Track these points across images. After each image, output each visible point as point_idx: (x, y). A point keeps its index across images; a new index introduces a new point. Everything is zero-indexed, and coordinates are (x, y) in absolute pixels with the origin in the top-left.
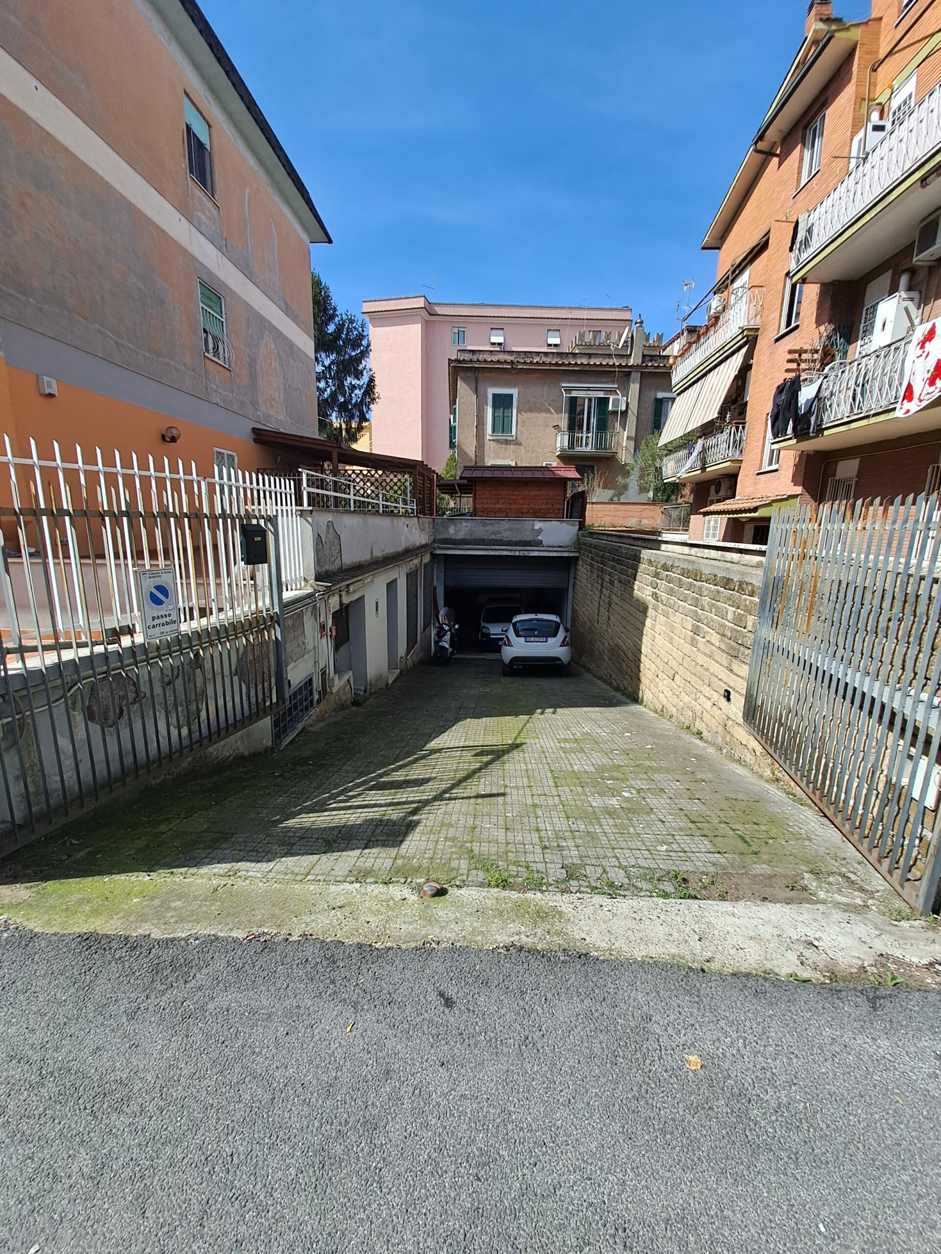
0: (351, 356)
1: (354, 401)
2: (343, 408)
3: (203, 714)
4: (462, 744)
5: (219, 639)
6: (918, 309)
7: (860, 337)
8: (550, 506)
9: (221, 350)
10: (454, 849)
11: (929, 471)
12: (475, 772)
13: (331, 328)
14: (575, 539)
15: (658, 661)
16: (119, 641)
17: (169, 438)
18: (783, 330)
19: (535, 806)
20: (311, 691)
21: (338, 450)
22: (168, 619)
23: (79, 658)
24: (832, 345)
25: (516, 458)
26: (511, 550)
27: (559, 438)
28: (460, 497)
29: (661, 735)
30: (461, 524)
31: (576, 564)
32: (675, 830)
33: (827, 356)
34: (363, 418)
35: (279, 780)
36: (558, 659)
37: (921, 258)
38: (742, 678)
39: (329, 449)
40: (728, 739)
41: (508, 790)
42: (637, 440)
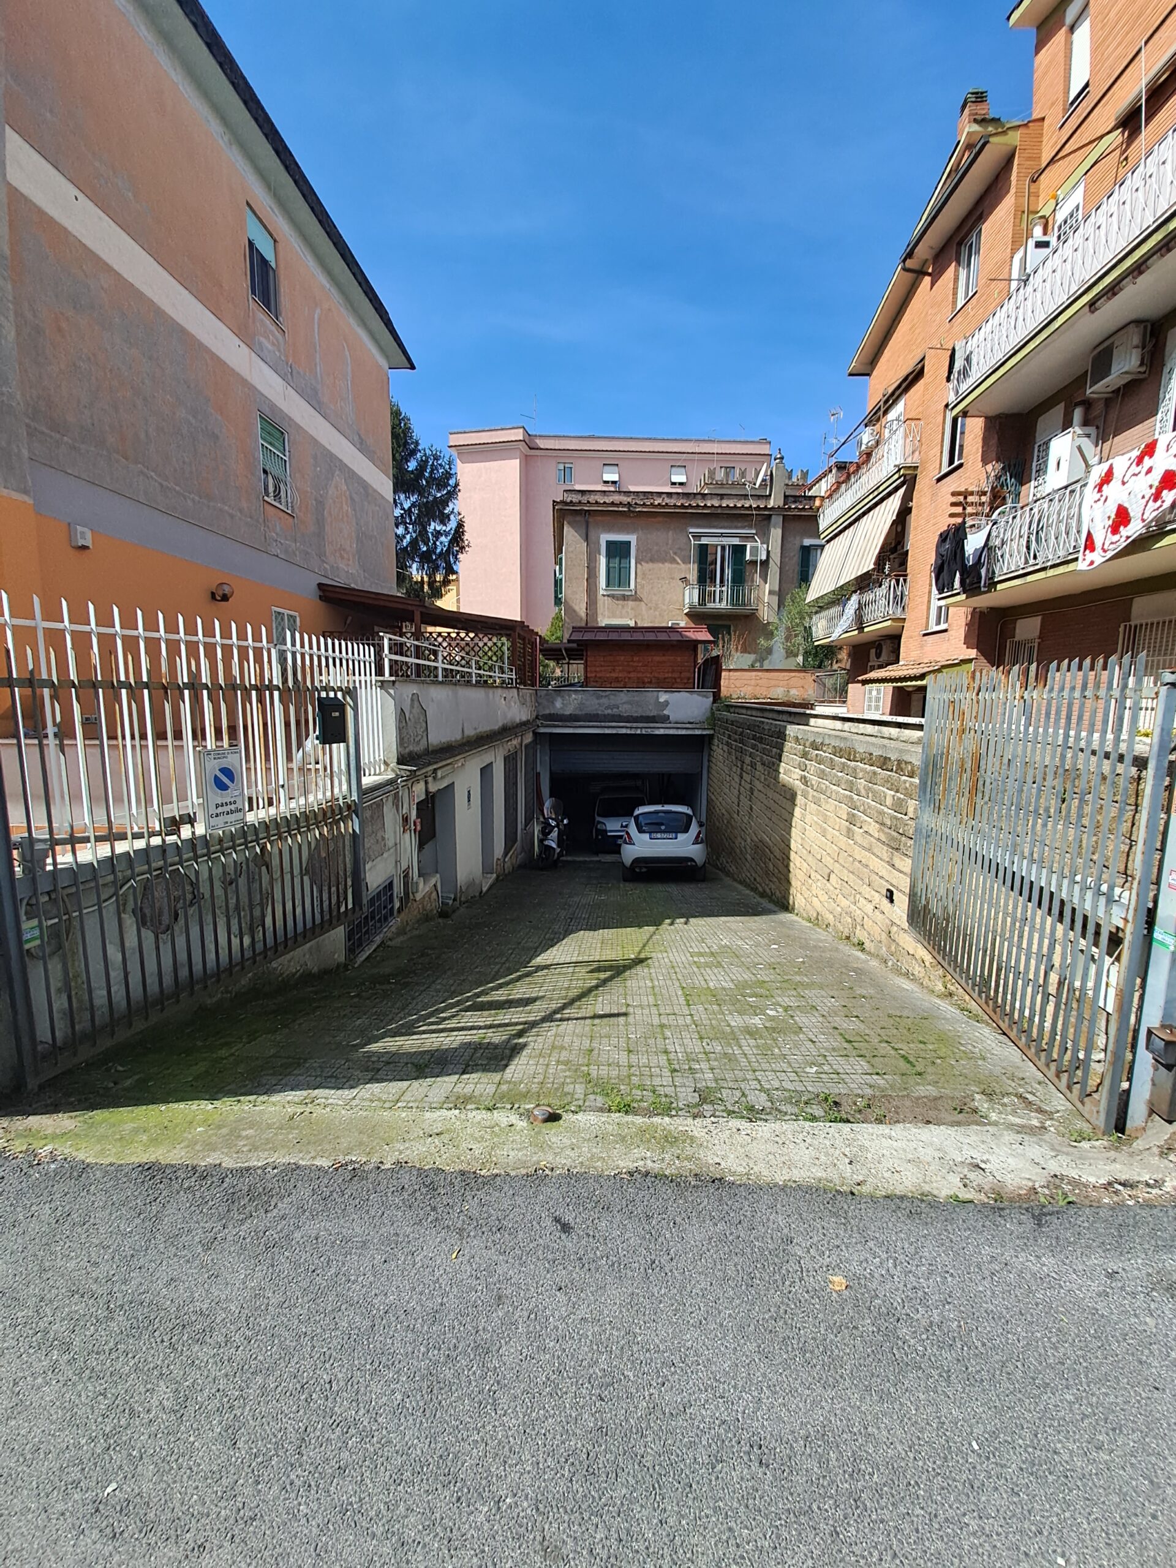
0: (435, 498)
1: (438, 551)
2: (425, 558)
3: (268, 920)
4: (574, 959)
5: (289, 832)
6: (1097, 446)
7: (1034, 475)
8: (676, 675)
9: (283, 494)
10: (568, 1073)
11: (1121, 629)
12: (590, 990)
13: (412, 465)
14: (708, 714)
15: (810, 859)
16: (177, 832)
17: (219, 597)
18: (945, 469)
19: (662, 1026)
20: (392, 895)
21: (421, 609)
22: (233, 807)
23: (134, 851)
24: (1002, 486)
25: (635, 616)
26: (631, 728)
27: (687, 592)
28: (568, 663)
29: (815, 947)
30: (570, 696)
31: (710, 743)
32: (827, 1050)
33: (997, 498)
34: (450, 570)
35: (356, 1000)
36: (692, 860)
37: (1095, 390)
38: (905, 874)
39: (410, 608)
40: (893, 948)
41: (631, 1010)
42: (781, 594)
